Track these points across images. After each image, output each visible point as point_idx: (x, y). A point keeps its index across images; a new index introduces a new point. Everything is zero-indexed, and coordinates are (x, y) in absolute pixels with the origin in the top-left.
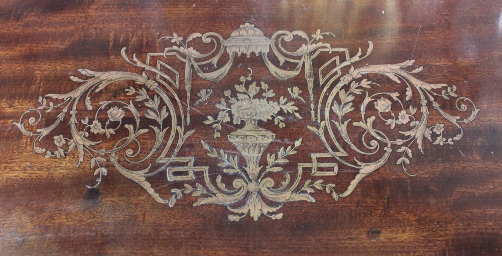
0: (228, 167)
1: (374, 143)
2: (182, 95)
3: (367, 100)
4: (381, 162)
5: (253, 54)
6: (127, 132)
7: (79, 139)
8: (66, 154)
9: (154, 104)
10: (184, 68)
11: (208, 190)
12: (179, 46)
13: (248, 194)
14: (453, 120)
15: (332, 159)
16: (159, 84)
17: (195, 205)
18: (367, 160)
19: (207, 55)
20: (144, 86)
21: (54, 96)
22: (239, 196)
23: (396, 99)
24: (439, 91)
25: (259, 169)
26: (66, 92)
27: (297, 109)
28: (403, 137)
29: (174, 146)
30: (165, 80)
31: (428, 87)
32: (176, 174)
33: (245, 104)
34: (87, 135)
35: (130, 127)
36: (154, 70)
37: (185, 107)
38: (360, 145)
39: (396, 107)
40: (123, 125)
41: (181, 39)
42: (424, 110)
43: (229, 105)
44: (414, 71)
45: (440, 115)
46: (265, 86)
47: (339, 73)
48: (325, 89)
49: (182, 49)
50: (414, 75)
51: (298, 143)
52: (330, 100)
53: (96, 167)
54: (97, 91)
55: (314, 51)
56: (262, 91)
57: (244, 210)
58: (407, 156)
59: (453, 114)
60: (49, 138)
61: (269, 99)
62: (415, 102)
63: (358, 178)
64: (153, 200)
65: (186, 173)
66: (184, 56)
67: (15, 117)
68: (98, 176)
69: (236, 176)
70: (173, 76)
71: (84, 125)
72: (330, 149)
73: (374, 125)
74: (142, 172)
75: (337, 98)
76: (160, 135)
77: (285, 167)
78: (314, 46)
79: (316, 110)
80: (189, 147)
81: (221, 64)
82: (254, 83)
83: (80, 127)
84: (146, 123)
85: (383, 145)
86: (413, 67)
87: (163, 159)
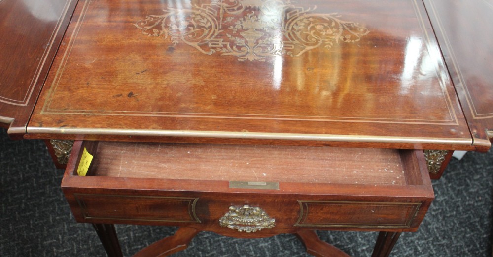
0: (239, 43)
1: (313, 40)
3: (311, 25)
4: (316, 46)
5: (255, 7)
6: (189, 29)
7: (166, 31)
8: (158, 36)
9: (205, 21)
10: (220, 10)
11: (229, 50)
12: (217, 2)
13: (248, 52)
14: (356, 34)
15: (291, 44)
16: (207, 15)
17: (222, 55)
18: (309, 45)
19: (232, 6)
20: (199, 15)
21: (154, 16)
22: (244, 53)
23: (326, 25)
24: (349, 24)
25: (254, 45)
26: (160, 15)
28: (327, 38)
29: (213, 35)
30: (210, 13)
31: (343, 22)
32: (212, 44)
33: (250, 23)
34: (170, 29)
35: (192, 28)
36: (205, 10)
37: (219, 23)
38: (306, 40)
39: (326, 28)
40: (187, 27)
42: (341, 30)
43: (241, 23)
45: (349, 32)
47: (298, 15)
48: (290, 20)
49: (219, 3)
50: (337, 18)
52: (292, 24)
53: (173, 40)
55: (286, 8)
56: (258, 19)
57: (246, 58)
58: (330, 45)
60: (151, 30)
62: (336, 27)
63: (304, 51)
64: (201, 52)
65: (218, 44)
66: (220, 6)
67: (134, 22)
68: (174, 43)
69: (243, 46)
70: (214, 12)
71: (168, 27)
72: (291, 40)
73: (314, 33)
74: (196, 43)
75: (296, 24)
76: (206, 32)
77: (267, 44)
78: (286, 6)
80: (220, 35)
81: (239, 9)
82: (255, 16)
84: (199, 27)
85: (318, 40)
86: (337, 15)
87: (207, 39)
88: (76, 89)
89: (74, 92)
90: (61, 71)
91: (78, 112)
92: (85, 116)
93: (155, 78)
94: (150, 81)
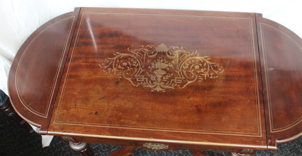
0: (153, 79)
1: (193, 76)
2: (143, 60)
3: (193, 65)
4: (194, 81)
5: (163, 52)
6: (127, 68)
7: (115, 69)
8: (111, 73)
9: (135, 62)
10: (144, 54)
11: (147, 84)
12: (143, 48)
13: (157, 85)
14: (216, 72)
15: (181, 79)
16: (137, 57)
17: (143, 87)
18: (190, 80)
19: (151, 51)
20: (133, 58)
21: (109, 58)
22: (154, 86)
23: (201, 66)
24: (214, 65)
25: (161, 80)
26: (112, 58)
27: (173, 66)
28: (201, 75)
29: (139, 73)
30: (139, 57)
31: (211, 63)
32: (139, 79)
33: (159, 64)
34: (117, 68)
35: (128, 67)
36: (136, 54)
37: (143, 64)
38: (189, 76)
39: (200, 68)
40: (126, 67)
41: (144, 46)
42: (209, 69)
43: (155, 64)
44: (207, 59)
45: (213, 70)
46: (165, 60)
47: (186, 58)
48: (181, 62)
49: (144, 49)
50: (207, 60)
51: (172, 75)
52: (182, 65)
53: (118, 76)
54: (120, 58)
55: (180, 52)
56: (164, 61)
57: (155, 89)
58: (201, 80)
59: (217, 71)
60: (107, 68)
61: (166, 63)
62: (206, 67)
63: (187, 84)
64: (132, 85)
65: (142, 79)
66: (144, 51)
67: (99, 63)
68: (119, 78)
69: (154, 81)
70: (141, 56)
71: (116, 66)
72: (180, 77)
73: (194, 72)
74: (130, 78)
75: (184, 64)
76: (136, 70)
77: (167, 80)
78: (180, 51)
79: (178, 67)
80: (143, 73)
81: (154, 53)
82: (162, 59)
83: (115, 66)
84: (132, 67)
85: (195, 77)
86: (207, 58)
87: (136, 76)
88: (70, 108)
89: (69, 110)
90: (62, 96)
91: (71, 123)
92: (74, 125)
93: (108, 103)
94: (106, 104)
